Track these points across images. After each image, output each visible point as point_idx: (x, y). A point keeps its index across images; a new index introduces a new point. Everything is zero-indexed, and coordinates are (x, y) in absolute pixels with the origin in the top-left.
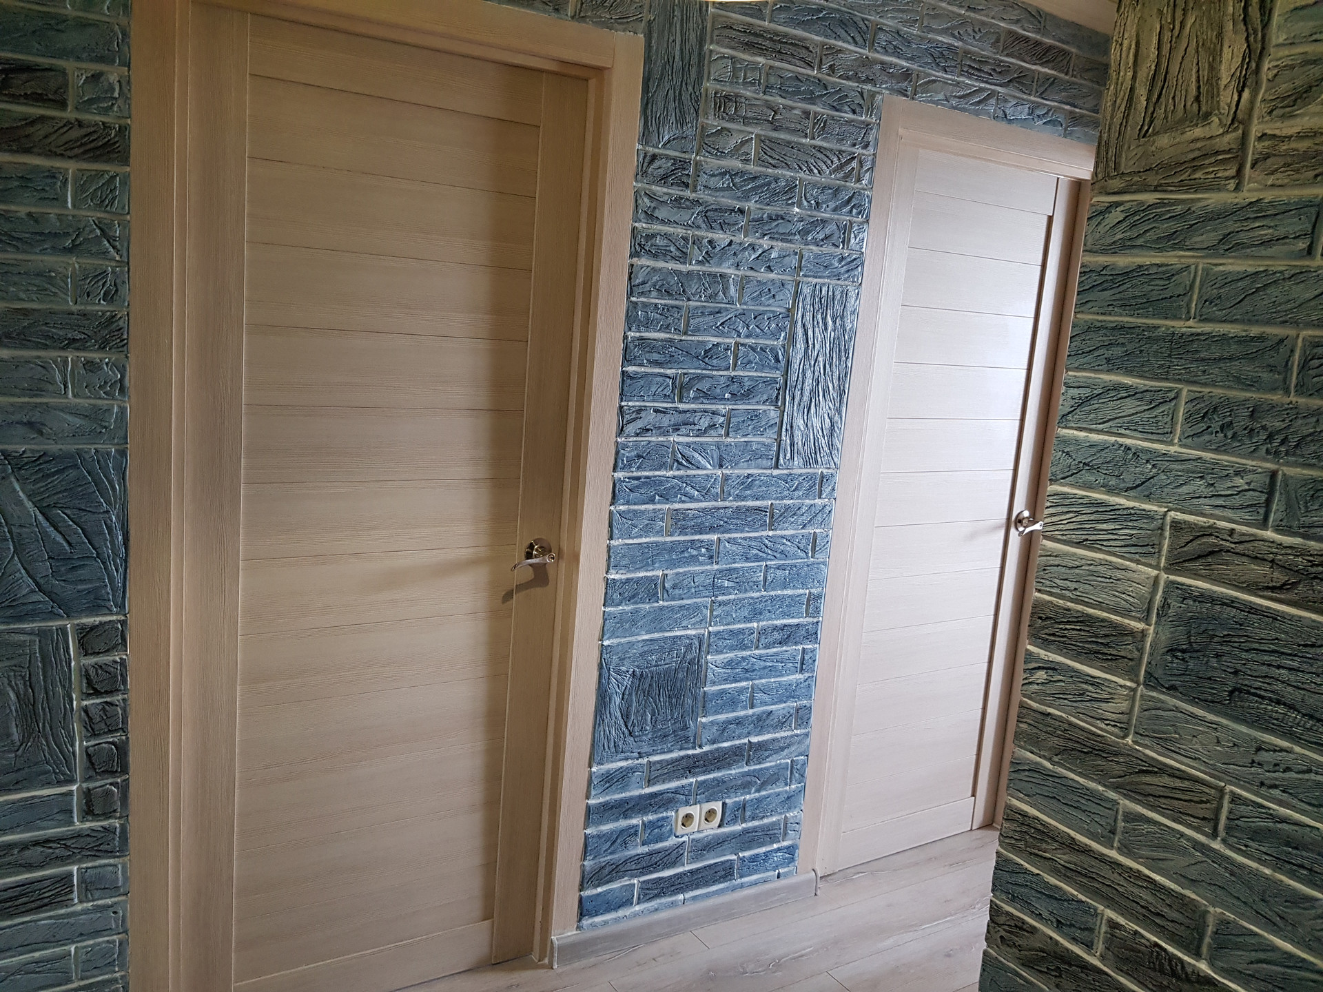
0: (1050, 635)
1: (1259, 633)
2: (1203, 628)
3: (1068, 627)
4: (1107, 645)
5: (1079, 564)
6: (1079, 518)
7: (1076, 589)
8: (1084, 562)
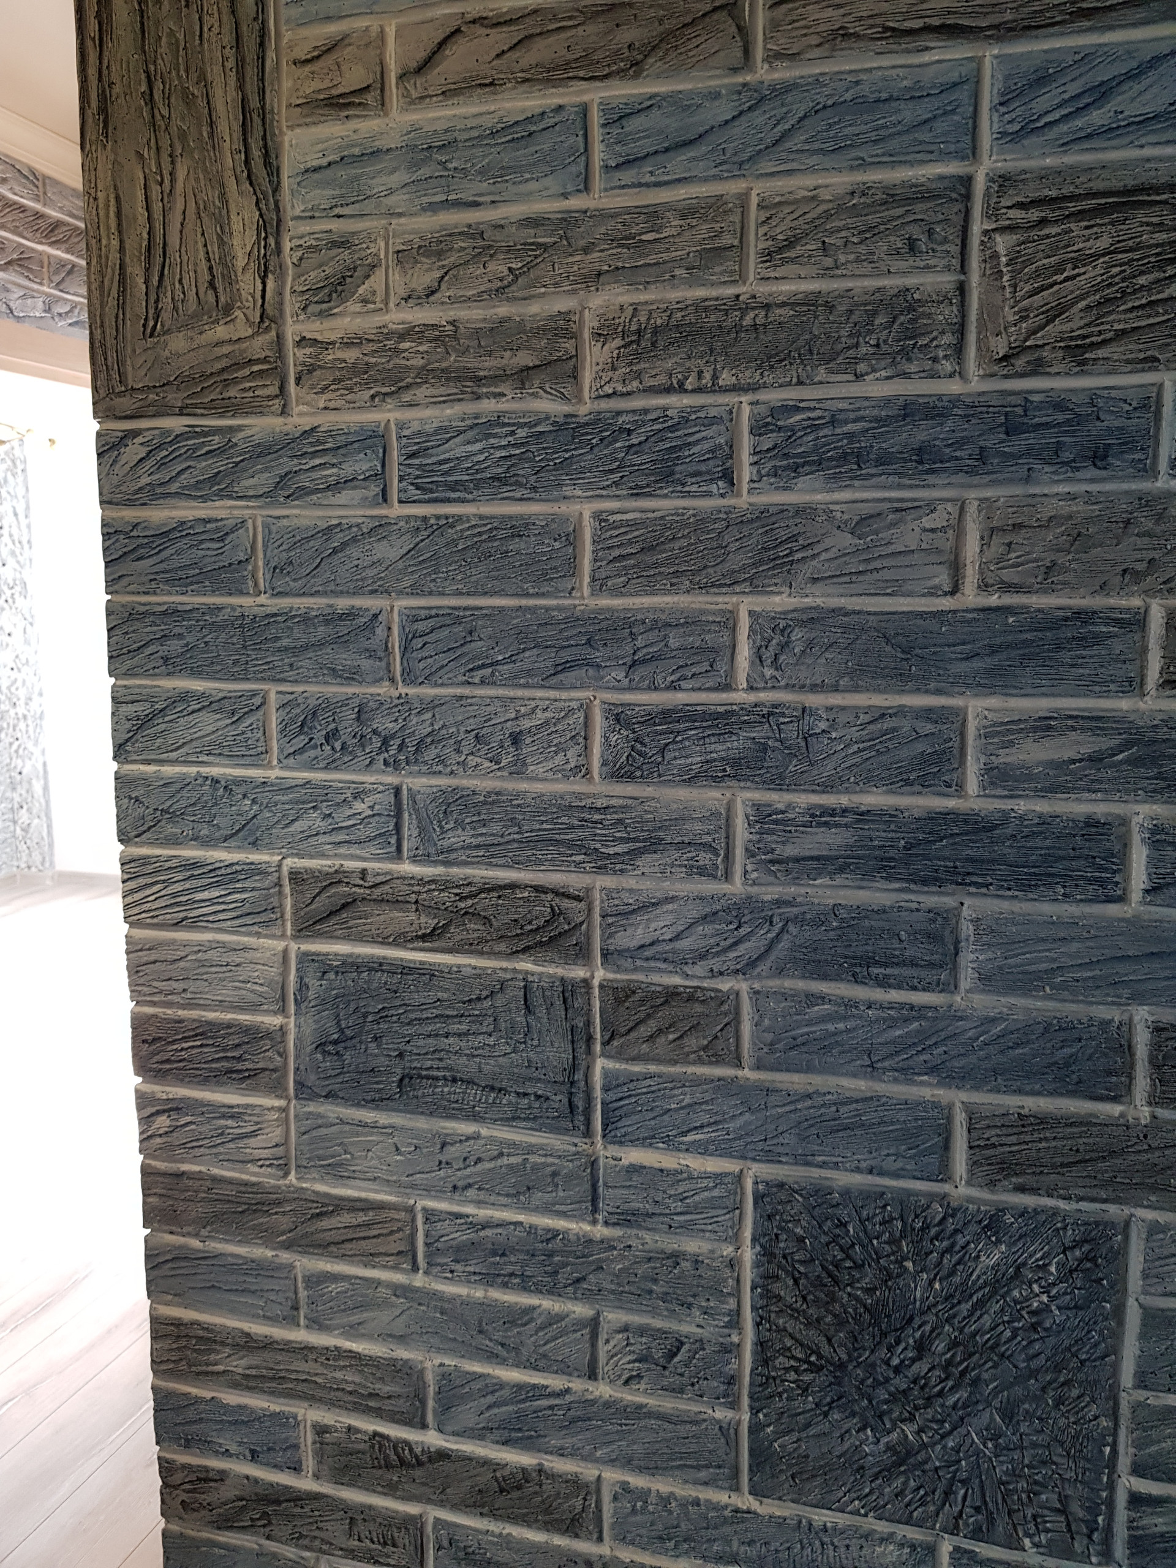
0: (162, 1062)
1: (417, 998)
2: (353, 1006)
3: (185, 1045)
4: (239, 1059)
5: (183, 954)
6: (168, 891)
7: (184, 990)
8: (188, 950)
